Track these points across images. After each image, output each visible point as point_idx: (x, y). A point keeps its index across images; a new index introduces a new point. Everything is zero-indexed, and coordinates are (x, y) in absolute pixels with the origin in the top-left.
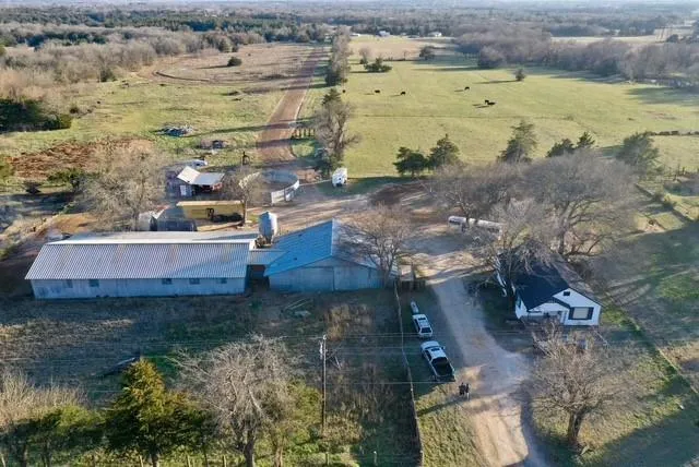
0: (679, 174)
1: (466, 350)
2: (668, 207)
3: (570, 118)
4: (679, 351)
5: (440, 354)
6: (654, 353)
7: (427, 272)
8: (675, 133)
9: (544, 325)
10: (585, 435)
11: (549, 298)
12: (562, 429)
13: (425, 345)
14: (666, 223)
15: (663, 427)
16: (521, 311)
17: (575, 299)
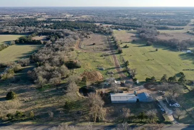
0: (189, 81)
1: (166, 110)
2: (187, 88)
3: (169, 65)
4: (188, 110)
5: (163, 110)
6: (186, 110)
7: (157, 99)
8: (188, 70)
9: (174, 107)
10: (180, 118)
11: (174, 104)
12: (177, 117)
13: (161, 109)
14: (187, 91)
15: (187, 117)
16: (170, 105)
17: (177, 104)
